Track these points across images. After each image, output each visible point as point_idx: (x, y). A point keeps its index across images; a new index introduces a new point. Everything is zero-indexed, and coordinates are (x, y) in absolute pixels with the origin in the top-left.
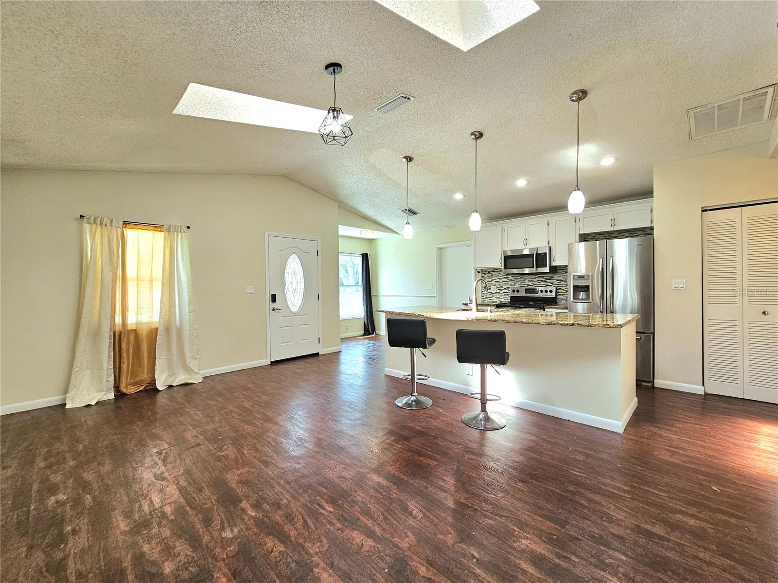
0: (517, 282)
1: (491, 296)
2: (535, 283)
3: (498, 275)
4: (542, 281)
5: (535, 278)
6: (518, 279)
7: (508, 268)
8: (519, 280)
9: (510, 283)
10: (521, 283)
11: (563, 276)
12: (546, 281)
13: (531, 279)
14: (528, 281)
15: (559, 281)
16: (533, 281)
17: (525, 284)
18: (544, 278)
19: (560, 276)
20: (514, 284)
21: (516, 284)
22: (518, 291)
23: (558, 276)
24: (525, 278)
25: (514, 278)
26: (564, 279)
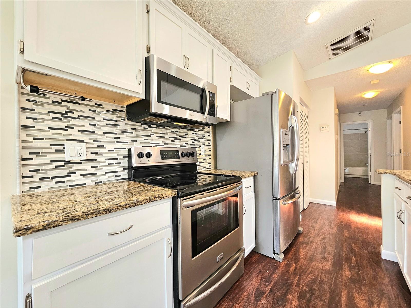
0: (137, 136)
1: (64, 172)
2: (167, 142)
3: (91, 114)
4: (176, 139)
5: (167, 133)
6: (139, 131)
8: (141, 133)
9: (123, 137)
10: (145, 139)
11: (197, 134)
12: (181, 140)
13: (161, 133)
14: (157, 137)
15: (193, 141)
16: (164, 137)
17: (153, 142)
18: (178, 133)
19: (194, 134)
20: (132, 141)
21: (136, 141)
22: (149, 155)
23: (192, 134)
24: (152, 131)
25: (132, 129)
26: (197, 138)
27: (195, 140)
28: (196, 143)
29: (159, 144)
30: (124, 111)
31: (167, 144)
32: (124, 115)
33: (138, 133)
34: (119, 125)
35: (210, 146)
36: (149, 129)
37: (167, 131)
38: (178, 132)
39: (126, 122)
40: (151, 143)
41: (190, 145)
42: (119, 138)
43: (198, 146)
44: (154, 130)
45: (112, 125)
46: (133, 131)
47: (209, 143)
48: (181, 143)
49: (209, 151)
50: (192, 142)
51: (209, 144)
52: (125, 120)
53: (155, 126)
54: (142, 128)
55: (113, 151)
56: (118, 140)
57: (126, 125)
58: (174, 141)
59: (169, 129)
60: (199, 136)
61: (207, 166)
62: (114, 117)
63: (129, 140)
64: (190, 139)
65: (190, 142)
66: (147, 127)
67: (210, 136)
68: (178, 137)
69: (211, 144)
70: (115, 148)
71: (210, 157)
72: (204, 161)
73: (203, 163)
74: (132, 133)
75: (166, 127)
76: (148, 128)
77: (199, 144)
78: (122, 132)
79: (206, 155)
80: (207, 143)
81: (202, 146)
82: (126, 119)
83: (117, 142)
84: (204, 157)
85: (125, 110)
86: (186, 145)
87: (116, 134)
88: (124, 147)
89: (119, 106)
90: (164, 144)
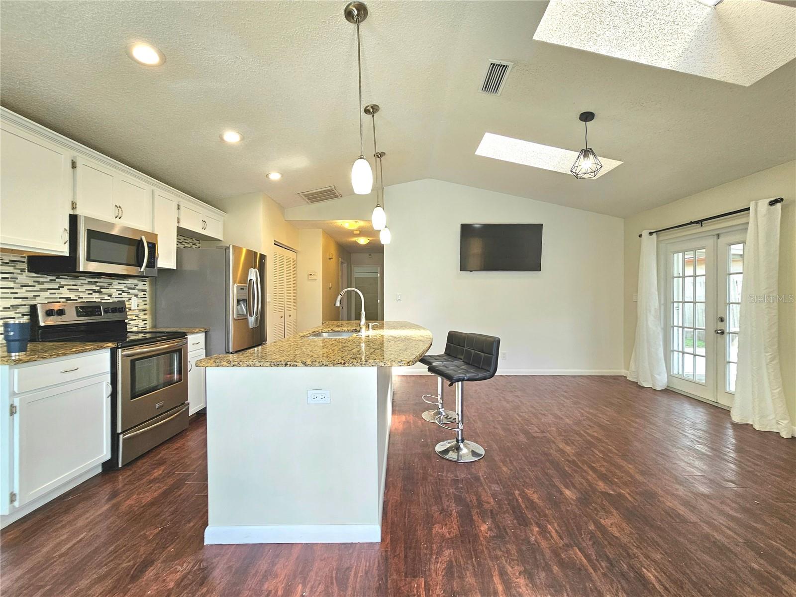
0: (42, 290)
2: (81, 295)
4: (94, 291)
5: (82, 285)
6: (42, 283)
7: (92, 258)
8: (46, 286)
9: (22, 292)
10: (51, 294)
11: (125, 283)
12: (102, 292)
13: (73, 285)
14: (68, 289)
15: (121, 292)
16: (78, 290)
17: (62, 296)
18: (98, 284)
19: (121, 283)
20: (34, 296)
21: (39, 296)
22: (61, 312)
23: (119, 283)
24: (60, 283)
25: (34, 282)
26: (126, 289)
27: (123, 292)
28: (125, 295)
29: (70, 298)
30: (23, 262)
31: (82, 298)
32: (25, 266)
33: (42, 286)
34: (17, 279)
35: (146, 298)
36: (57, 280)
37: (82, 281)
38: (97, 282)
39: (27, 273)
40: (60, 298)
41: (116, 298)
42: (17, 293)
43: (127, 299)
44: (63, 282)
45: (8, 278)
46: (35, 284)
47: (144, 294)
48: (102, 296)
49: (144, 304)
50: (119, 294)
51: (145, 296)
52: (25, 272)
53: (66, 277)
54: (48, 280)
55: (9, 308)
56: (16, 296)
57: (26, 277)
58: (92, 294)
59: (85, 280)
60: (129, 286)
61: (141, 324)
62: (10, 269)
63: (30, 295)
64: (115, 290)
65: (115, 294)
66: (54, 278)
67: (146, 285)
68: (98, 288)
69: (147, 296)
70: (12, 306)
71: (146, 312)
72: (136, 318)
73: (135, 320)
74: (34, 286)
75: (80, 278)
76: (55, 280)
77: (129, 296)
78: (21, 286)
79: (139, 310)
80: (141, 294)
81: (134, 298)
82: (27, 271)
83: (15, 298)
84: (136, 312)
85: (26, 260)
86: (109, 298)
87: (13, 288)
88: (24, 303)
89: (18, 256)
90: (77, 299)
